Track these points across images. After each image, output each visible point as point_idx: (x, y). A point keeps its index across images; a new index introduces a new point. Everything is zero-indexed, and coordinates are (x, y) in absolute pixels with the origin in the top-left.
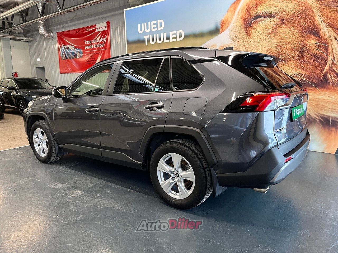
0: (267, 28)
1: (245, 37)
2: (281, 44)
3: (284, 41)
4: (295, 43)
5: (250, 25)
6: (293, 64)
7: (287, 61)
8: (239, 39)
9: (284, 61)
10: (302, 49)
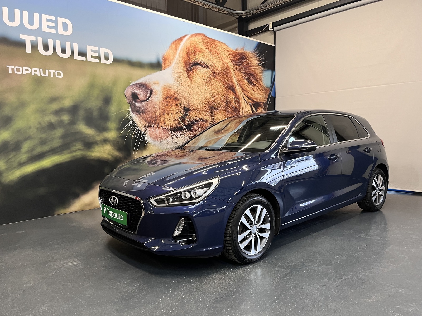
0: (205, 77)
1: (188, 80)
2: (214, 94)
3: (216, 92)
4: (223, 95)
5: (191, 69)
6: (222, 112)
7: (219, 110)
8: (182, 81)
9: (217, 109)
10: (227, 101)
